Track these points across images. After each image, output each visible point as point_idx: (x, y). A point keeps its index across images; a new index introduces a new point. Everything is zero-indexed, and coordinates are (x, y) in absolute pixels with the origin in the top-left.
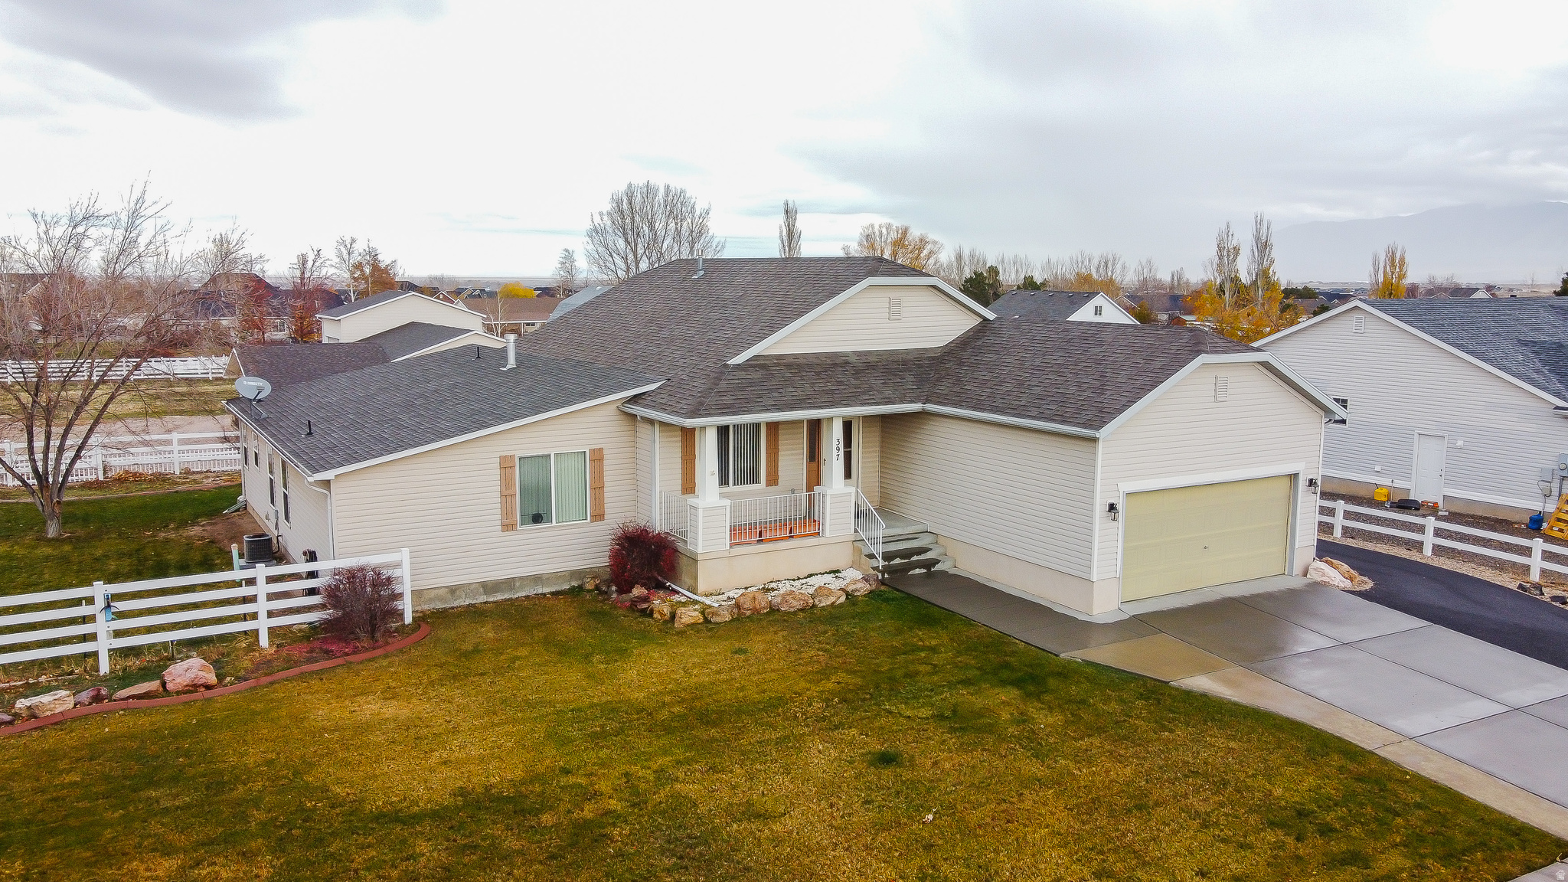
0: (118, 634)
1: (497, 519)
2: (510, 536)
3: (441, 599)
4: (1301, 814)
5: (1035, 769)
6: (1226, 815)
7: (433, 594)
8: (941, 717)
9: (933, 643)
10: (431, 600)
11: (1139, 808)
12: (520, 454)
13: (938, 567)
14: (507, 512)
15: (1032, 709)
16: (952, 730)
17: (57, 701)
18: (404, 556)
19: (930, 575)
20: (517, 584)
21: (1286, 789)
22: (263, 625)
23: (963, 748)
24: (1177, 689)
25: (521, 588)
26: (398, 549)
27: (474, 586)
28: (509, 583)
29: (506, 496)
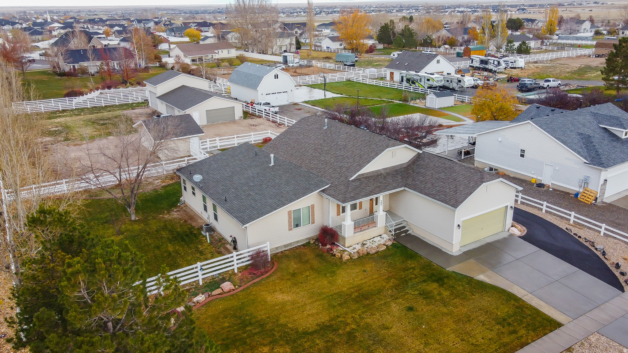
1: (288, 228)
2: (291, 232)
4: (504, 320)
5: (445, 310)
6: (488, 321)
7: (272, 250)
8: (420, 294)
9: (413, 266)
10: (273, 252)
11: (469, 321)
12: (292, 210)
13: (408, 233)
14: (290, 225)
15: (442, 290)
16: (424, 298)
17: (200, 298)
18: (268, 244)
19: (406, 235)
20: (293, 244)
21: (501, 312)
22: (236, 267)
23: (428, 304)
24: (476, 280)
28: (291, 244)
29: (290, 222)
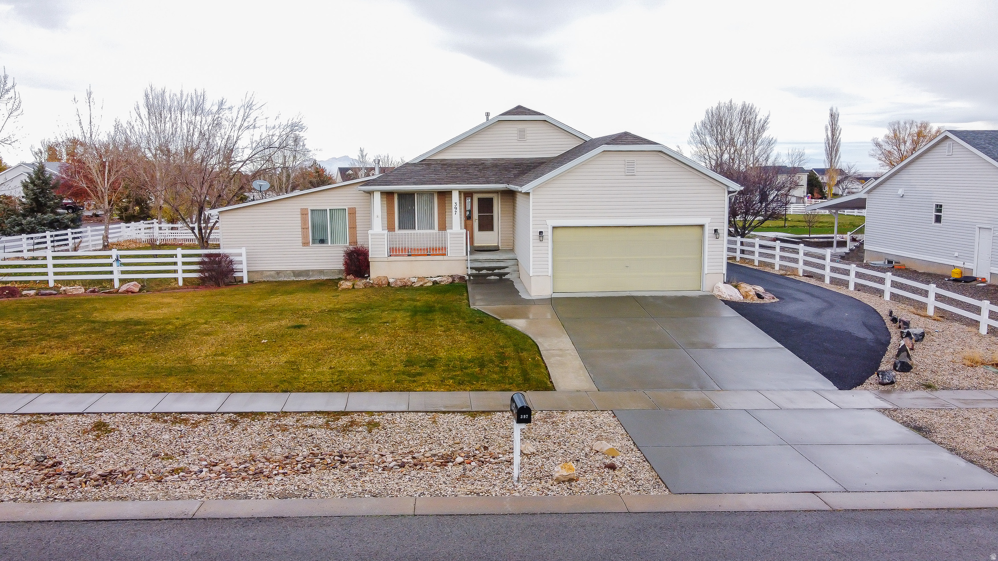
0: (123, 272)
1: (300, 241)
2: (306, 249)
3: (272, 276)
7: (268, 273)
10: (267, 276)
12: (310, 208)
13: (507, 277)
14: (305, 236)
17: (74, 289)
18: (243, 251)
19: (501, 280)
20: (311, 273)
22: (180, 276)
25: (313, 275)
26: (240, 247)
27: (288, 272)
28: (306, 273)
29: (304, 228)
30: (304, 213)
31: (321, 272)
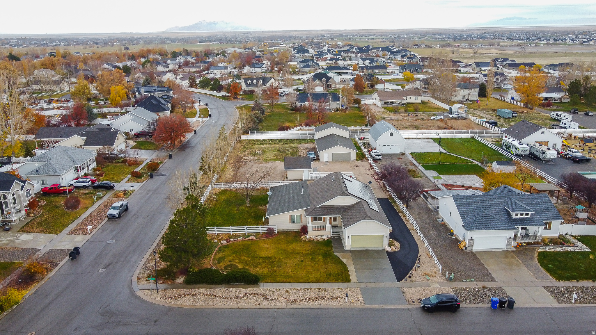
0: (248, 231)
1: (288, 222)
3: (282, 230)
9: (324, 249)
13: (340, 237)
14: (290, 221)
16: (311, 259)
17: (241, 238)
18: (276, 226)
22: (261, 232)
23: (310, 262)
24: (340, 260)
27: (285, 229)
28: (290, 229)
29: (290, 219)
30: (290, 216)
31: (294, 229)
